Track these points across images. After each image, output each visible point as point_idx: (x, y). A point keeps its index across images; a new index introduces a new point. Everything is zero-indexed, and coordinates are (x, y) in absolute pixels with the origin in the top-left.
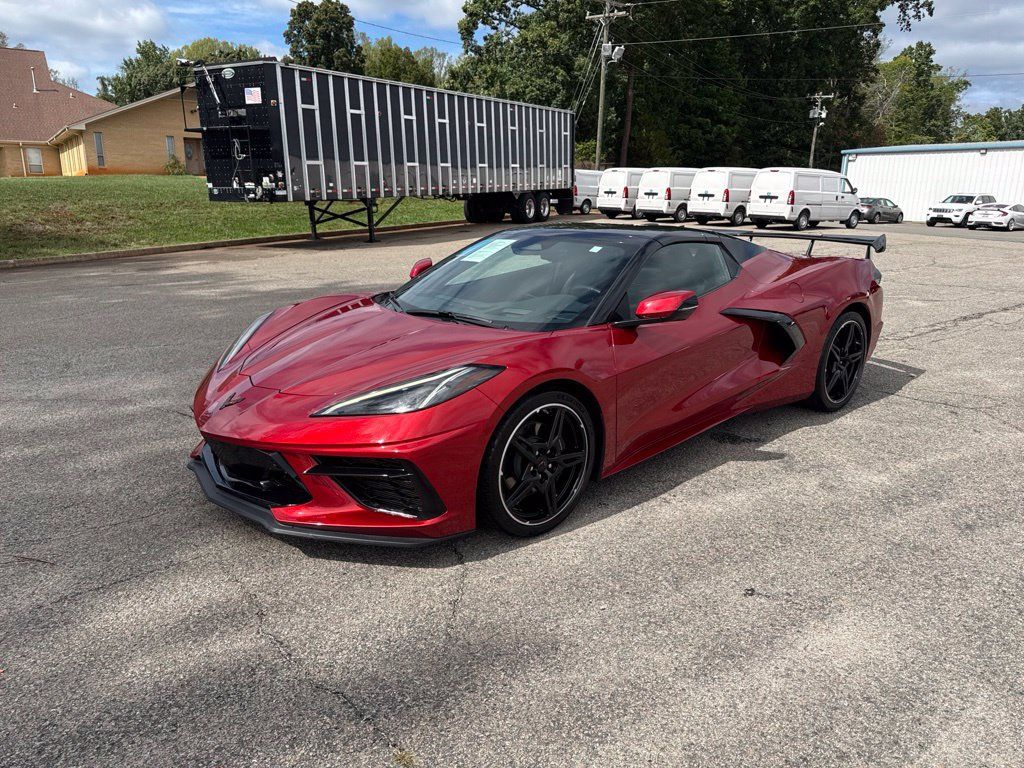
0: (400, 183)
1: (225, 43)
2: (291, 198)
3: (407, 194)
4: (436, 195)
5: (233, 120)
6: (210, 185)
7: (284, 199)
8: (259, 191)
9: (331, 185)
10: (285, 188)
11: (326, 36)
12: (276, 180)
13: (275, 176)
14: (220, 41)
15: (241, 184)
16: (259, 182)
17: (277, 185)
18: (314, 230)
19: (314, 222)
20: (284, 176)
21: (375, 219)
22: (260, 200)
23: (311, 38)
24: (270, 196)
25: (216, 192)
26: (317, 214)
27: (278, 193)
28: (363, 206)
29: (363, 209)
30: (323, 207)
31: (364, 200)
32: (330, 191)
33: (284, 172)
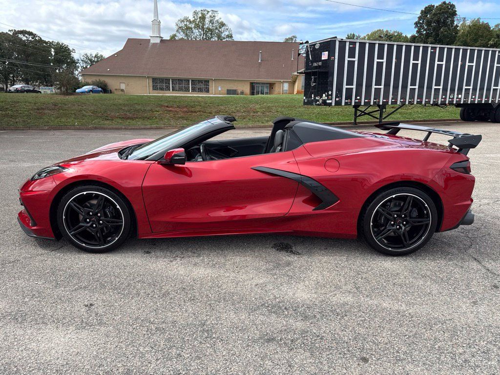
0: (403, 97)
2: (333, 104)
3: (407, 103)
5: (316, 67)
6: (305, 98)
7: (330, 104)
8: (321, 101)
9: (358, 98)
10: (331, 99)
12: (327, 96)
13: (328, 94)
15: (315, 97)
16: (321, 97)
17: (328, 98)
18: (355, 120)
19: (356, 116)
20: (332, 94)
21: (384, 116)
22: (320, 105)
24: (324, 103)
25: (306, 101)
27: (328, 101)
28: (377, 109)
29: (378, 110)
30: (363, 110)
31: (379, 106)
32: (356, 101)
33: (332, 92)
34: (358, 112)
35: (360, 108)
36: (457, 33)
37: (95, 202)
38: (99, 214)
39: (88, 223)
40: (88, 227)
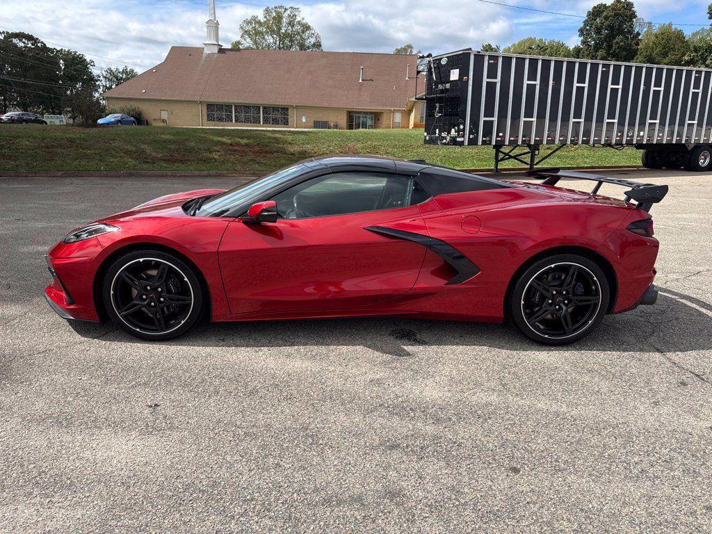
0: (564, 135)
1: (541, 40)
2: (466, 143)
3: (569, 142)
4: (608, 144)
5: (442, 91)
6: (425, 134)
7: (461, 144)
8: (448, 139)
9: (501, 134)
10: (463, 137)
11: (611, 28)
12: (458, 131)
13: (459, 128)
14: (537, 38)
15: (440, 132)
16: (449, 133)
17: (458, 135)
18: (496, 165)
19: (497, 161)
20: (464, 128)
21: (536, 161)
22: (448, 144)
23: (598, 31)
24: (454, 142)
25: (427, 138)
26: (501, 156)
27: (459, 139)
28: (527, 150)
29: (529, 152)
30: (507, 151)
31: (529, 146)
32: (498, 139)
33: (464, 125)
34: (500, 154)
35: (502, 150)
36: (637, 44)
37: (154, 273)
38: (160, 289)
39: (145, 300)
40: (144, 306)
